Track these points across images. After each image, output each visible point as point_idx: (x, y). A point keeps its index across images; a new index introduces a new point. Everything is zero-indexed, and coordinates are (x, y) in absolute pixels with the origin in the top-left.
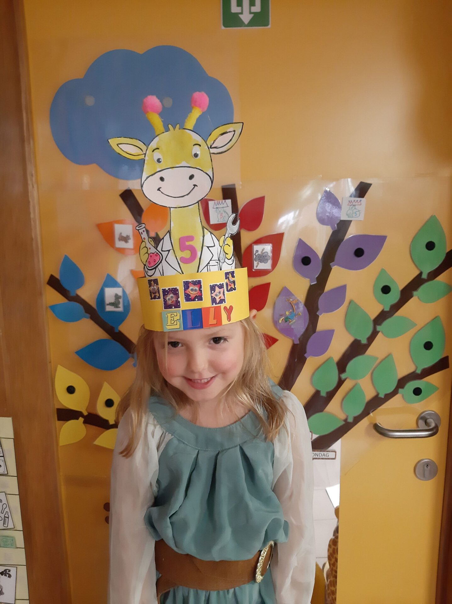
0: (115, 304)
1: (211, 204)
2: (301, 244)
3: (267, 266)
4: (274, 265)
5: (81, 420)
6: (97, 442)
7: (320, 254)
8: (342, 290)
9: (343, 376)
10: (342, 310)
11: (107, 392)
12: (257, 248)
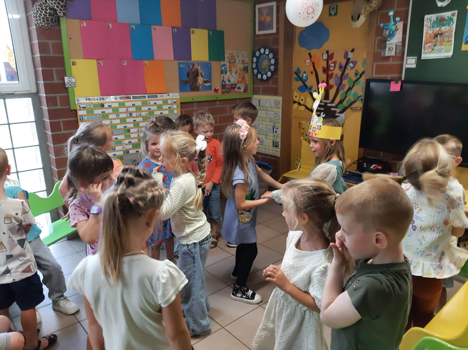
0: (305, 78)
1: (324, 55)
2: (340, 64)
3: (332, 69)
4: (334, 69)
5: (297, 103)
6: (299, 108)
7: (344, 66)
8: (348, 74)
9: (346, 95)
10: (348, 79)
11: (302, 97)
12: (331, 65)
